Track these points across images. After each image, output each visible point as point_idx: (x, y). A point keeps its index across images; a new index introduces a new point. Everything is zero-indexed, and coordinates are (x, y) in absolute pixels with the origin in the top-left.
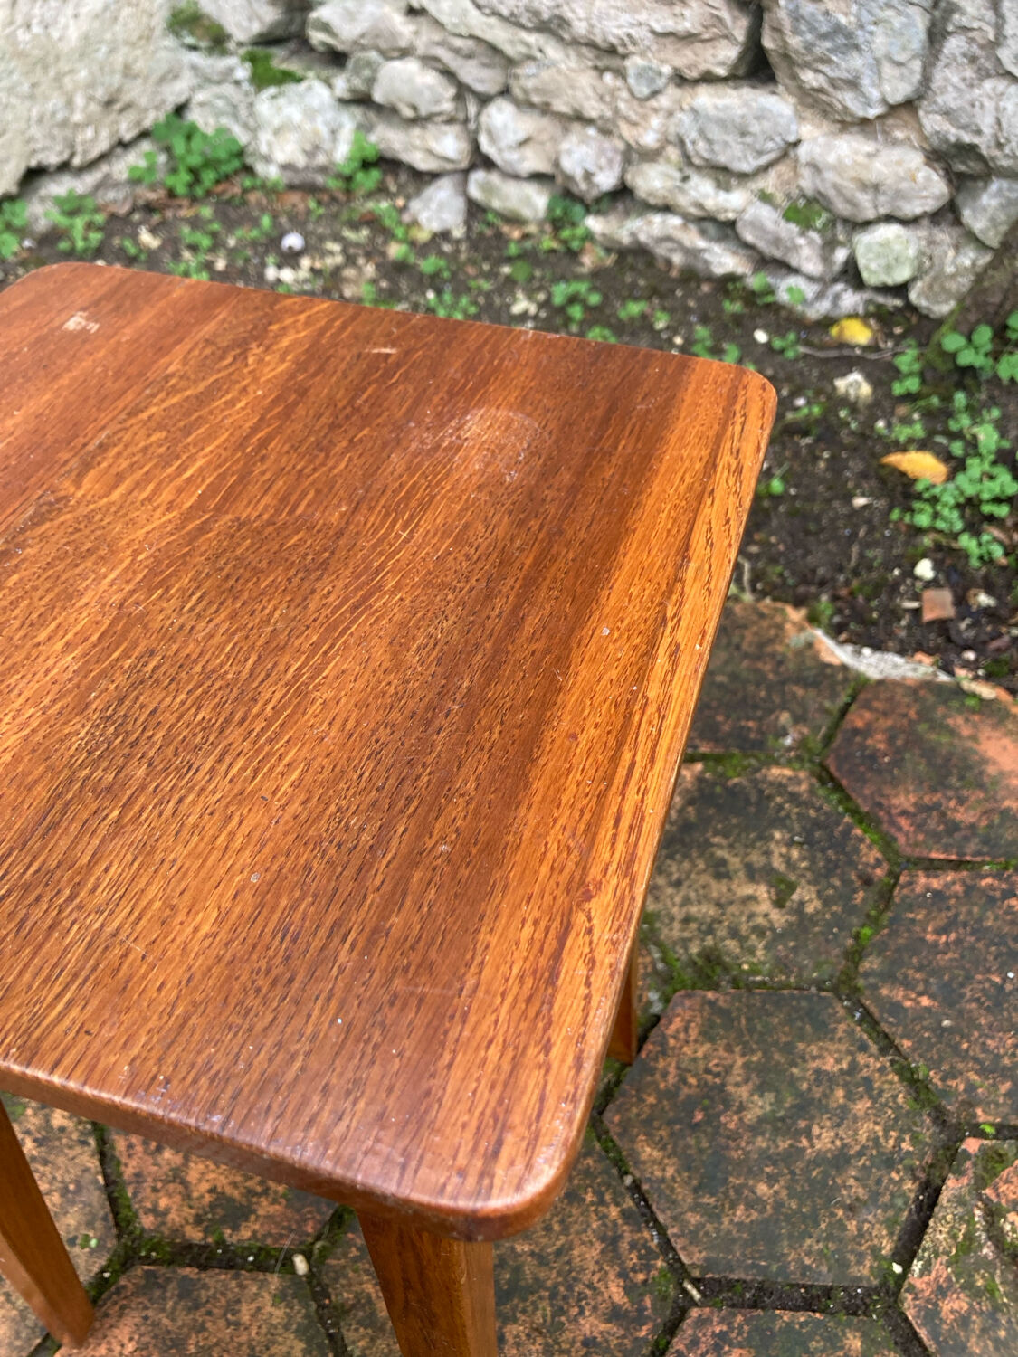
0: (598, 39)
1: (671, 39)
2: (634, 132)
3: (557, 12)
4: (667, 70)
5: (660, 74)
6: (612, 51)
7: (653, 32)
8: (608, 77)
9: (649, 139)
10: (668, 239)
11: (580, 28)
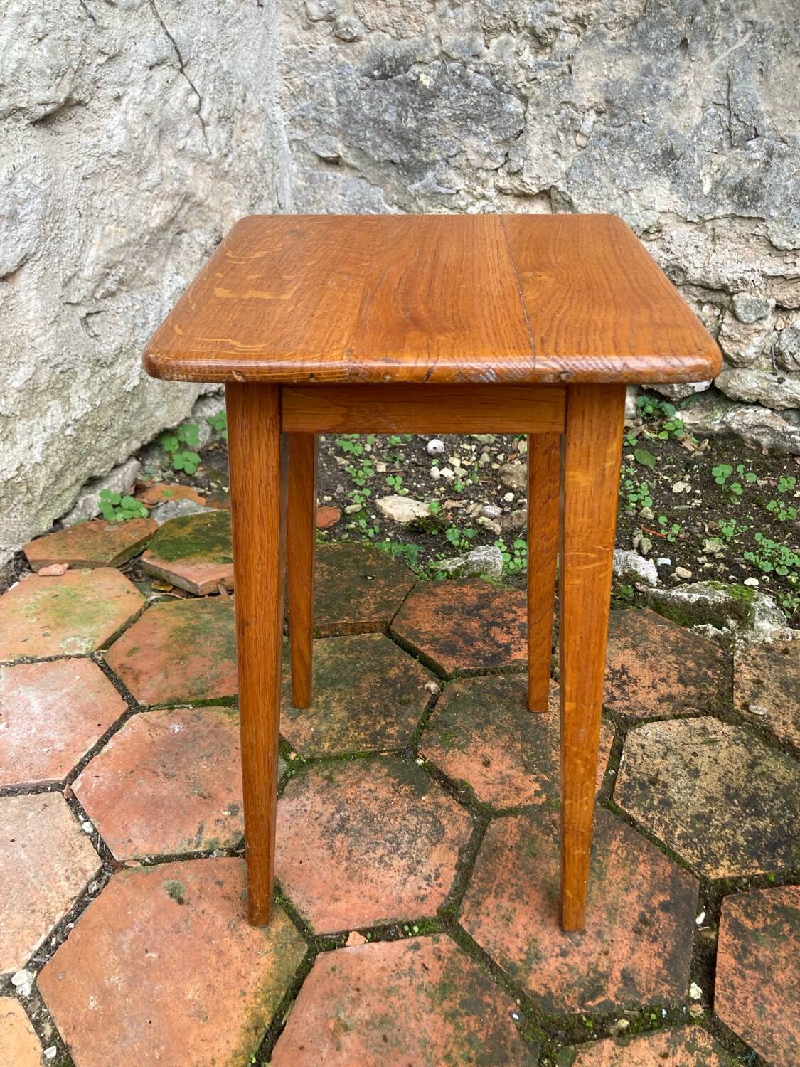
0: (712, 282)
1: (780, 280)
2: (736, 348)
3: (674, 263)
4: (772, 302)
5: (767, 306)
6: (724, 289)
7: (764, 276)
8: (706, 308)
9: (750, 352)
10: (761, 426)
11: (695, 274)
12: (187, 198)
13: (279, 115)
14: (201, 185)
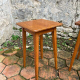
12: (4, 22)
13: (11, 15)
14: (5, 21)
